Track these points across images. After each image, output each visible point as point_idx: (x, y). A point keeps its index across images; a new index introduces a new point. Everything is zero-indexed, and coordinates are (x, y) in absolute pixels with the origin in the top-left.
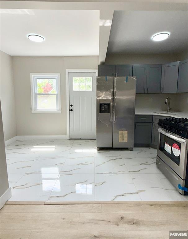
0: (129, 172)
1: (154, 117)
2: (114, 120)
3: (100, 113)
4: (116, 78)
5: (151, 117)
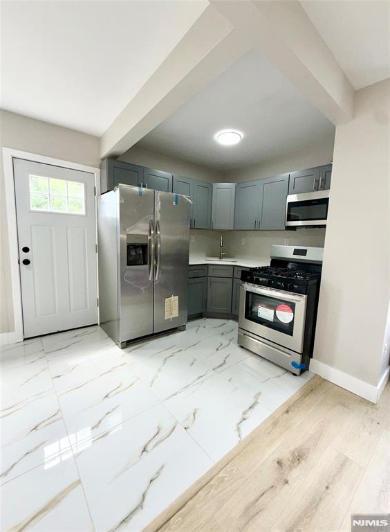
0: (214, 369)
1: (210, 267)
2: (156, 279)
3: (128, 265)
4: (159, 194)
5: (206, 268)
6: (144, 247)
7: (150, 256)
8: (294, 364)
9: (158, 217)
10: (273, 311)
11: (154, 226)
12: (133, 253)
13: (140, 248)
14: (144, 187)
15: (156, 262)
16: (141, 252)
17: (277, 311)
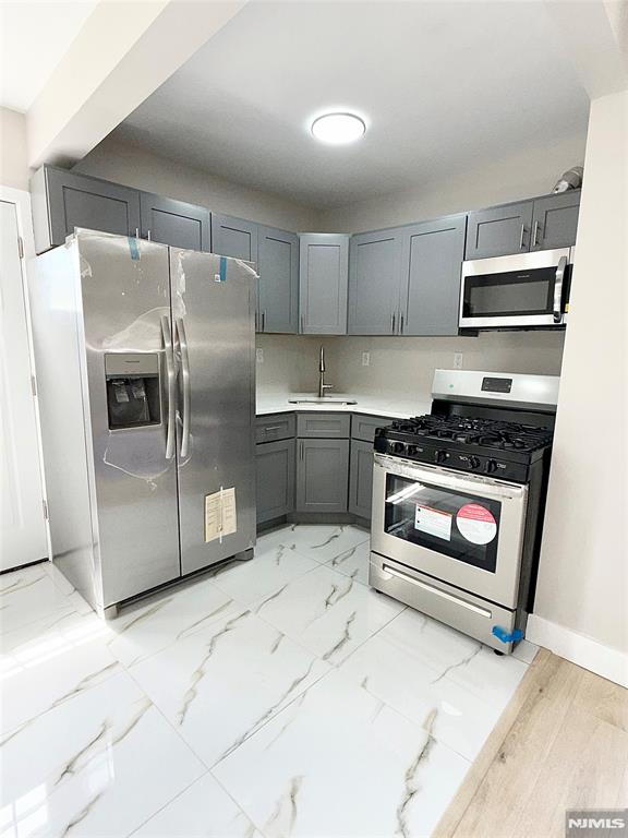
0: (325, 657)
1: (299, 416)
2: (183, 454)
3: (111, 426)
4: (180, 256)
5: (291, 420)
6: (150, 383)
7: (166, 403)
8: (497, 631)
9: (181, 311)
10: (449, 519)
11: (172, 332)
12: (123, 397)
13: (141, 384)
14: (144, 237)
15: (181, 416)
16: (143, 394)
17: (458, 518)
